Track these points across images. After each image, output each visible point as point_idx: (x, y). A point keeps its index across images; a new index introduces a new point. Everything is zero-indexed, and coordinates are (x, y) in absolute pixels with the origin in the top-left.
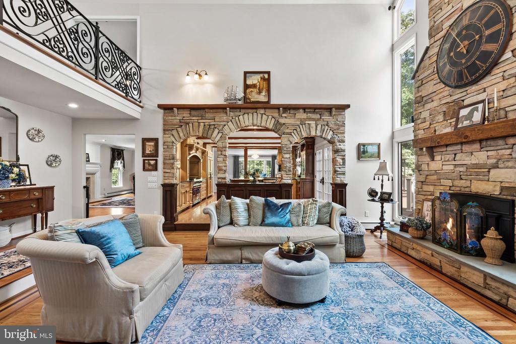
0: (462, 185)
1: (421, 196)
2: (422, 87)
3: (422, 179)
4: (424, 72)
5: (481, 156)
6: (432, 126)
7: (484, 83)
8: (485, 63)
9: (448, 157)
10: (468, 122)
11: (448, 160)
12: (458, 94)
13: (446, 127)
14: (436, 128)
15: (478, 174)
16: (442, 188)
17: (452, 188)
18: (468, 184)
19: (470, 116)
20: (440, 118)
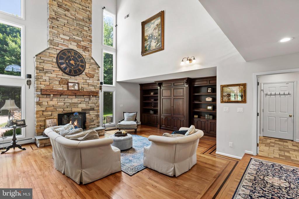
0: (68, 110)
1: (43, 118)
2: (43, 64)
3: (43, 109)
4: (45, 57)
5: (75, 100)
6: (50, 85)
7: (77, 77)
8: (79, 72)
9: (61, 100)
10: (73, 88)
11: (61, 101)
12: (66, 77)
13: (60, 87)
14: (54, 87)
15: (74, 106)
16: (57, 112)
17: (64, 111)
18: (71, 109)
19: (74, 86)
20: (57, 83)
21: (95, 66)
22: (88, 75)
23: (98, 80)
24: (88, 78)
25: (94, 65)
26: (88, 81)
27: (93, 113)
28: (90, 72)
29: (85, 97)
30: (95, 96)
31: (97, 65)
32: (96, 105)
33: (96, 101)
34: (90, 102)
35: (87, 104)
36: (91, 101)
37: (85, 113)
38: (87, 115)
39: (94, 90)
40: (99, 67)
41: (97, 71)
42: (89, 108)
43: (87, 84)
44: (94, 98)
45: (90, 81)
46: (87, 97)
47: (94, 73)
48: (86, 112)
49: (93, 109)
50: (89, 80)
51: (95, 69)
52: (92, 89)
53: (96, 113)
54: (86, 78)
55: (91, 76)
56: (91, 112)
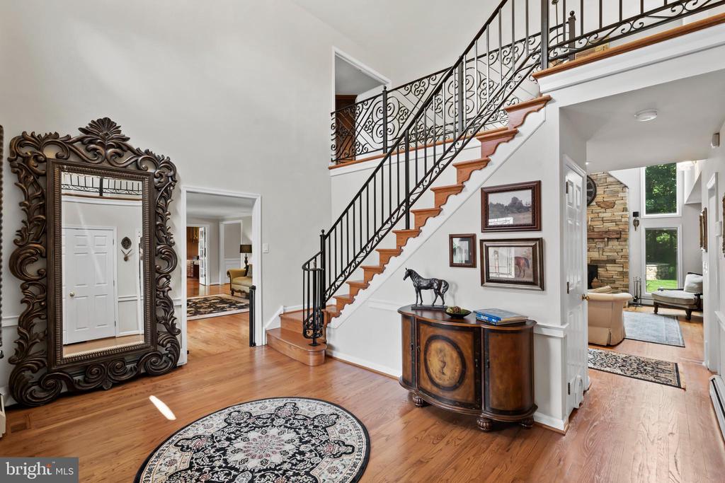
21: (617, 188)
22: (602, 205)
23: (625, 210)
24: (603, 210)
25: (613, 186)
26: (601, 215)
27: (613, 269)
28: (605, 200)
29: (596, 240)
30: (617, 239)
31: (621, 183)
32: (620, 254)
33: (619, 247)
34: (607, 249)
35: (601, 252)
36: (609, 247)
37: (596, 267)
38: (599, 269)
39: (616, 228)
40: (626, 187)
41: (621, 195)
42: (604, 258)
43: (600, 219)
44: (616, 243)
45: (607, 215)
46: (600, 240)
47: (614, 199)
48: (598, 264)
49: (613, 262)
50: (604, 212)
51: (618, 192)
52: (612, 226)
53: (621, 269)
54: (599, 209)
55: (608, 206)
56: (609, 267)
